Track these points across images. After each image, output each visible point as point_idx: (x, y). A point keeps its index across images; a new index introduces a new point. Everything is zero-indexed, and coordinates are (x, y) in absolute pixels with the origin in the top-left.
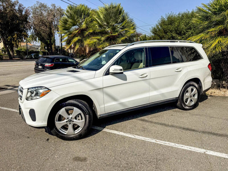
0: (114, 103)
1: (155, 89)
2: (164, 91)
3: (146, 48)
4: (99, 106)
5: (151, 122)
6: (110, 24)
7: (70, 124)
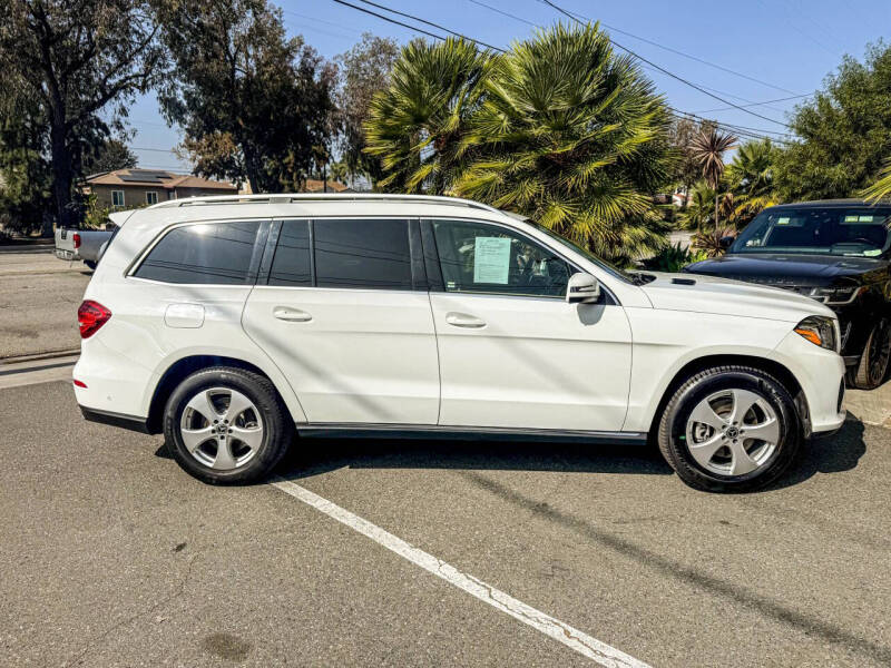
6: (550, 108)
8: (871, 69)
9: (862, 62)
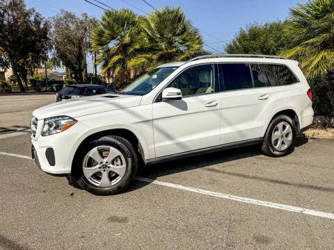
0: (168, 142)
1: (230, 124)
2: (242, 127)
3: (216, 65)
4: (147, 145)
5: (224, 172)
6: (165, 36)
7: (105, 171)
8: (248, 33)
9: (245, 30)
